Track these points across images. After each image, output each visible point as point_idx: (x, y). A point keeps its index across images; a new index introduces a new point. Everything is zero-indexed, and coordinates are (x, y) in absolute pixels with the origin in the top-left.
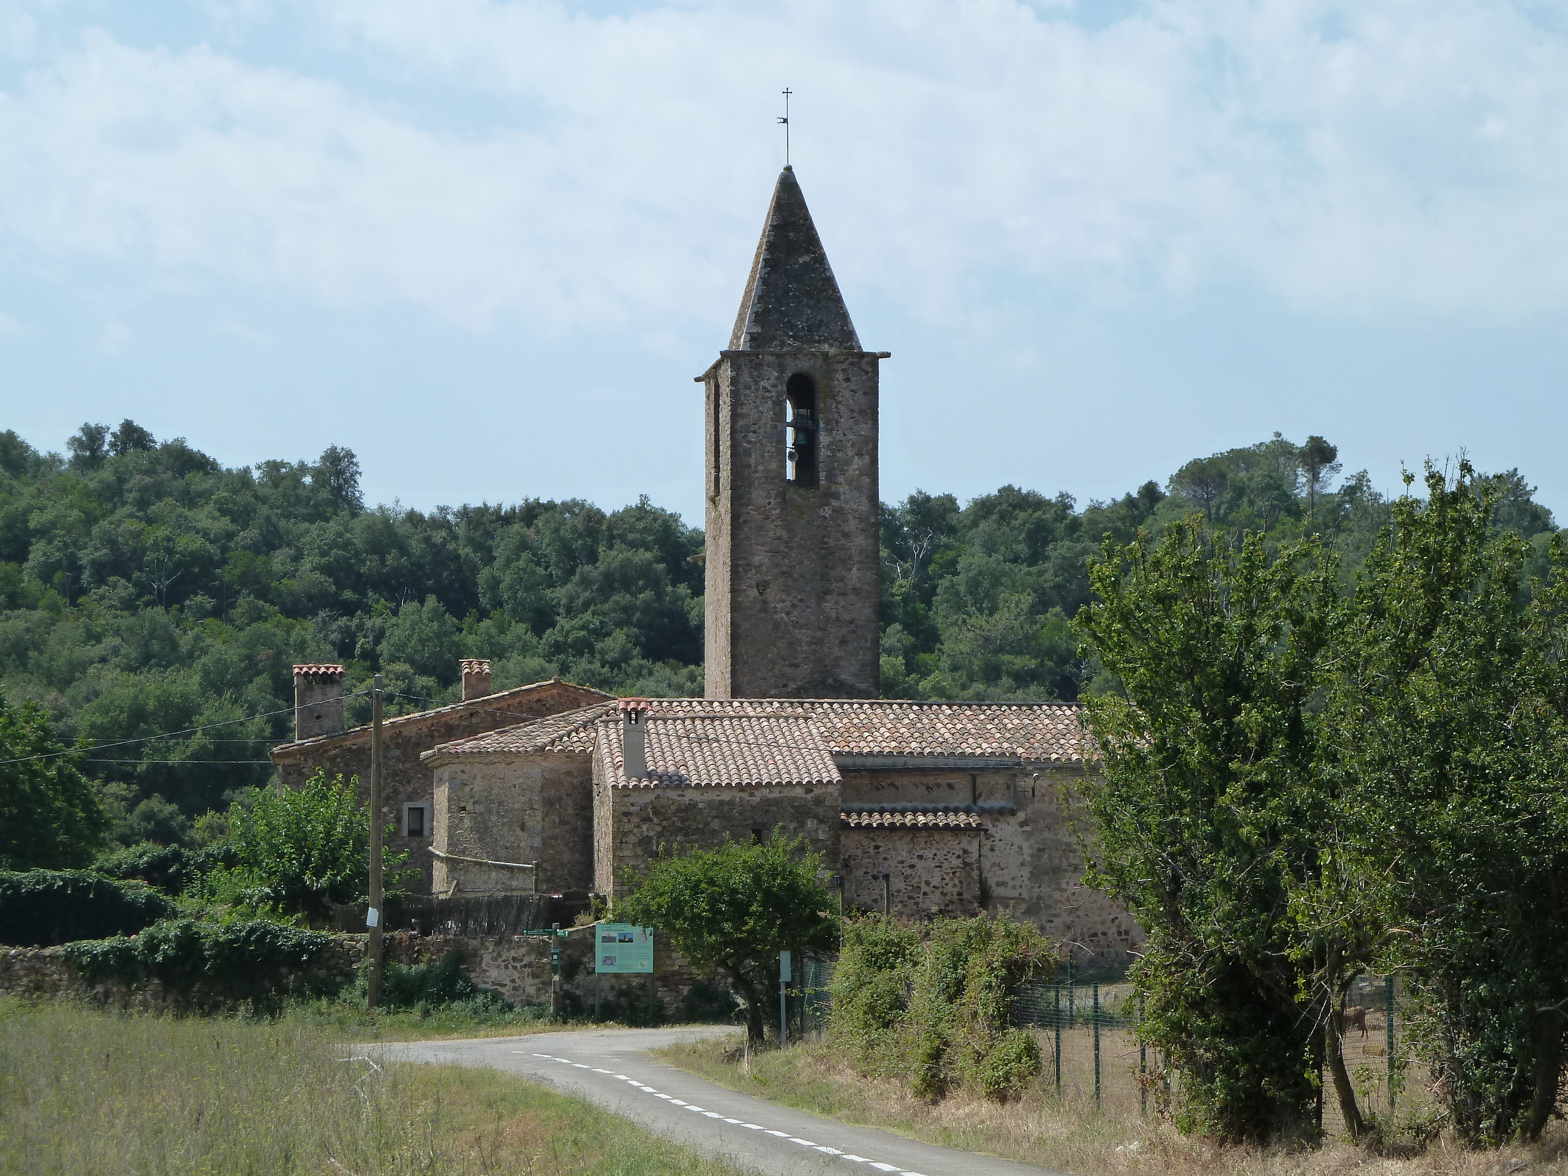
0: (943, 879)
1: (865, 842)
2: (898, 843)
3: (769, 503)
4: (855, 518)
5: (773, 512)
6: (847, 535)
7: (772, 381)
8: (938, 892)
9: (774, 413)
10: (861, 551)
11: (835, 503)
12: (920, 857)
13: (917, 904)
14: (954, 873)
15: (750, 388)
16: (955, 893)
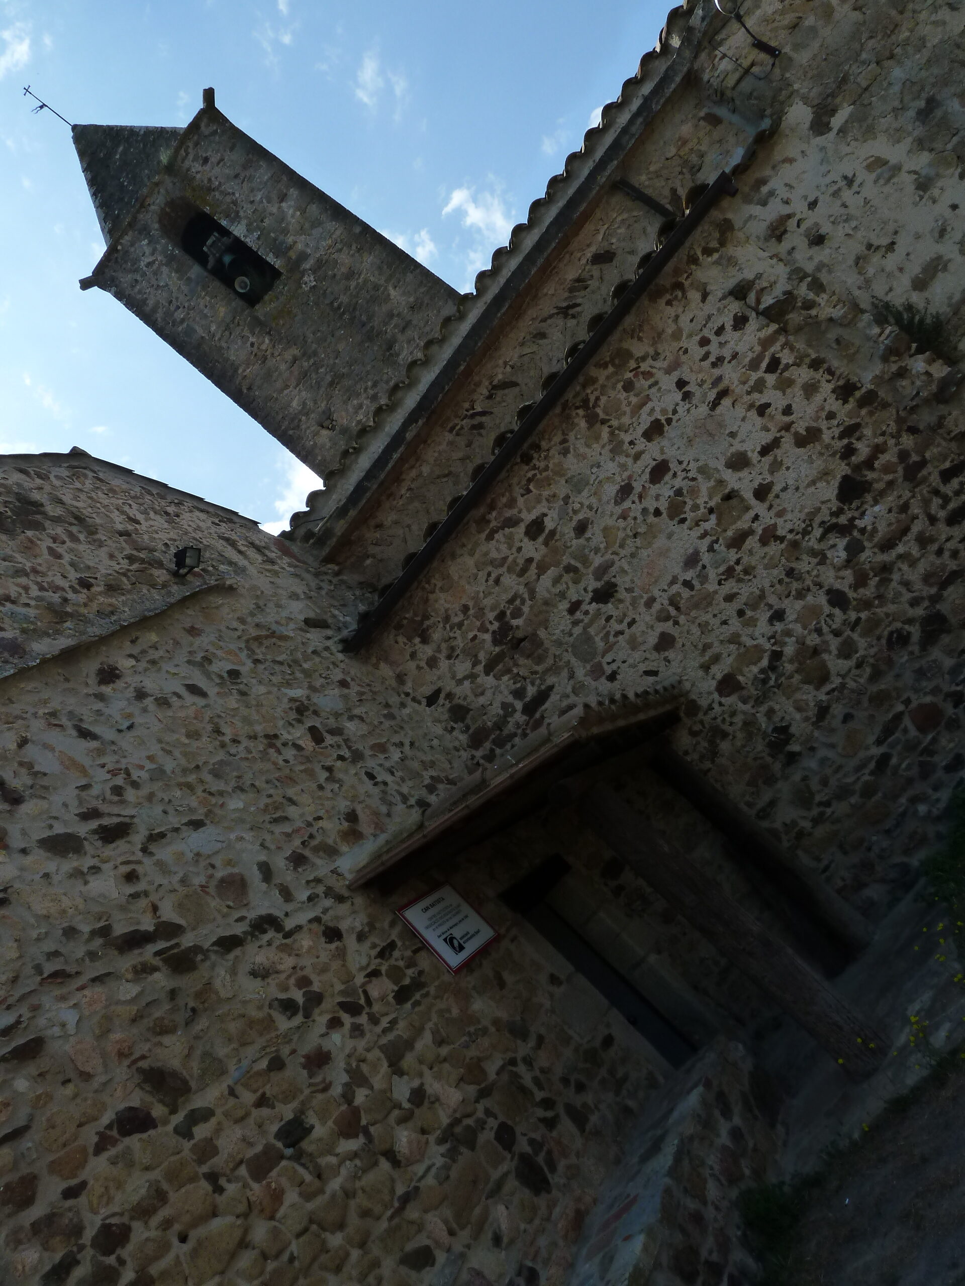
0: (762, 410)
1: (497, 548)
2: (572, 464)
3: (252, 345)
4: (340, 250)
5: (264, 347)
6: (350, 275)
7: (148, 251)
8: (788, 450)
9: (177, 272)
10: (380, 268)
11: (307, 265)
12: (655, 430)
13: (769, 536)
14: (774, 365)
15: (136, 281)
16: (834, 404)
